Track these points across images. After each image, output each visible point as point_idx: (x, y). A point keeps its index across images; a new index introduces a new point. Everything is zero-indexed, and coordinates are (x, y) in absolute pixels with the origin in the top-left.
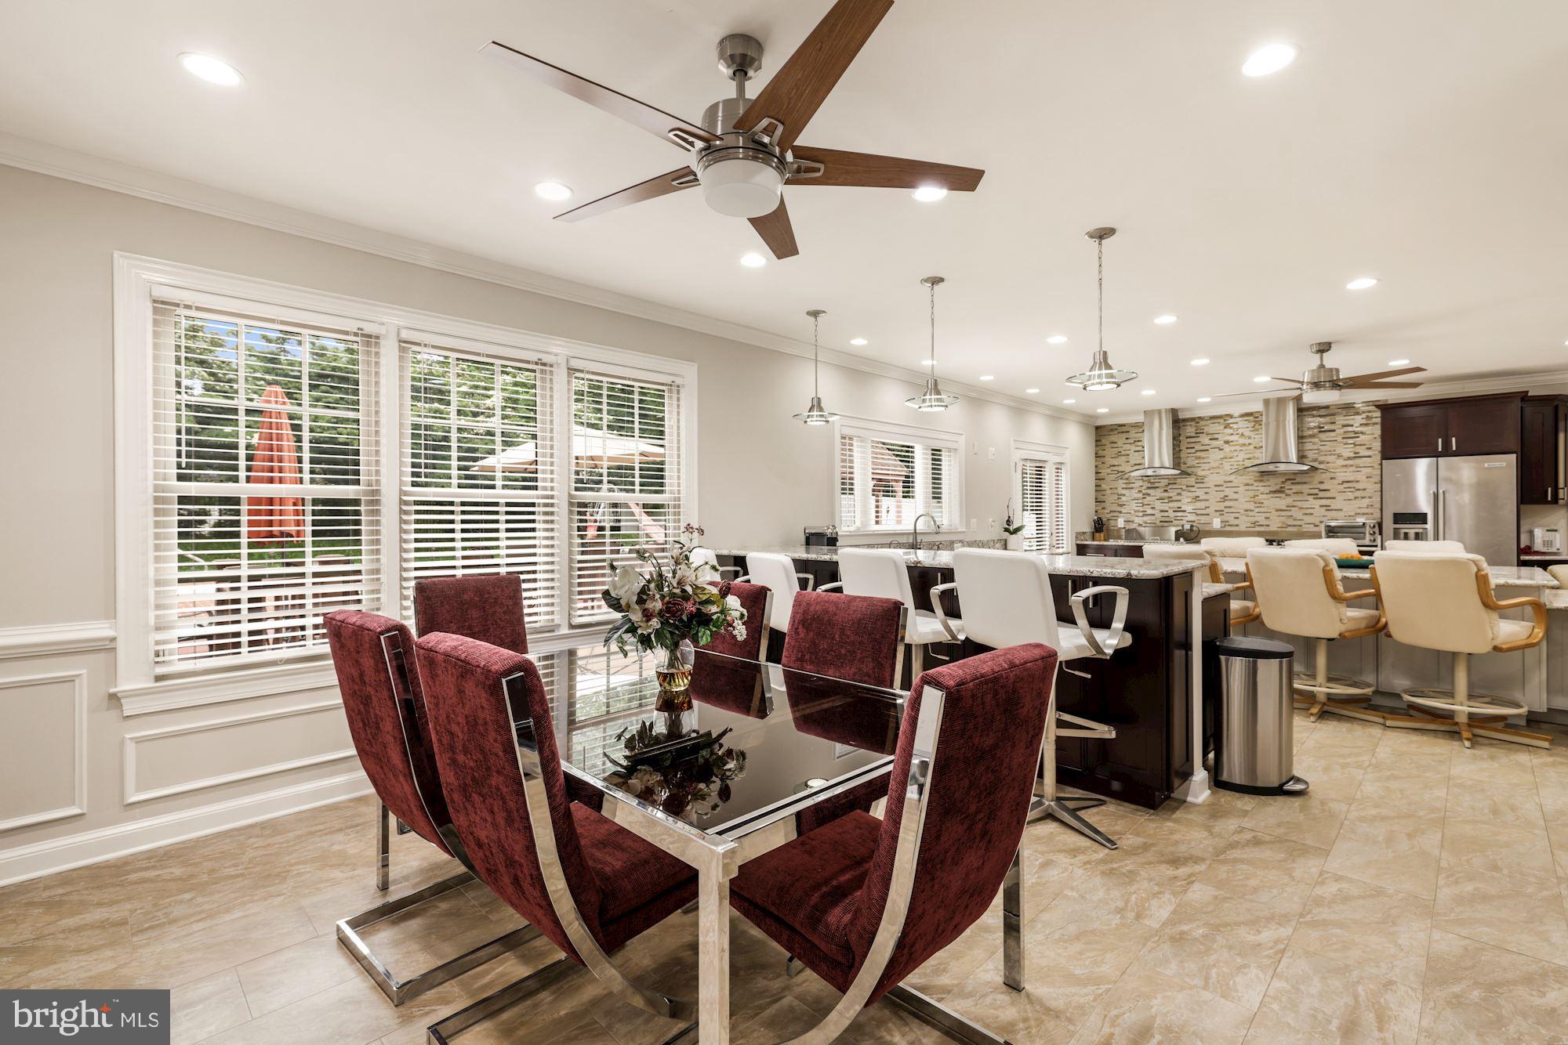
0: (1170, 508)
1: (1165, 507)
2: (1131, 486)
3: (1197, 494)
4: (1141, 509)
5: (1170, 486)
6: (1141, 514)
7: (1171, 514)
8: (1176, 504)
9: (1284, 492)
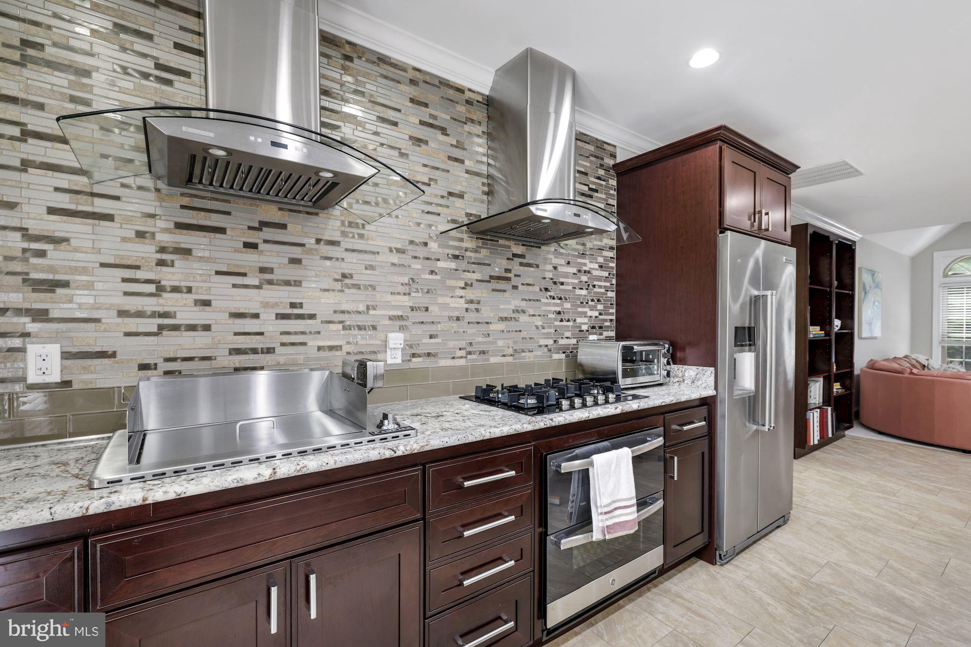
0: (266, 305)
1: (248, 301)
2: (101, 206)
3: (346, 268)
4: (150, 304)
5: (268, 233)
6: (151, 325)
7: (269, 324)
8: (282, 296)
9: (508, 279)
